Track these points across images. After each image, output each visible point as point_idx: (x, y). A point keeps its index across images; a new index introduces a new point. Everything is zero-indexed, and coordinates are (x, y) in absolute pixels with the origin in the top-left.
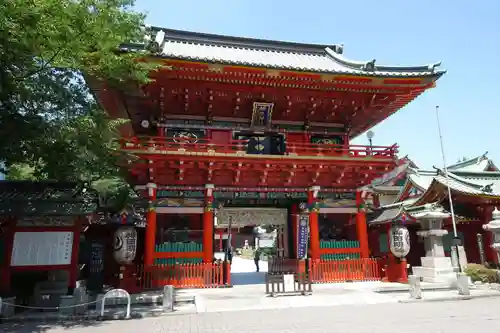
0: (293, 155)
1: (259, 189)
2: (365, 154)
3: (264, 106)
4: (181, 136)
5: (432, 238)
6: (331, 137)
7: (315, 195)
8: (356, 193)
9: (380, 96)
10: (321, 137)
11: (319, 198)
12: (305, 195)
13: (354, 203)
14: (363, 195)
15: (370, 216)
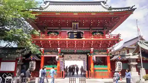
0: (83, 39)
1: (74, 49)
2: (108, 37)
3: (75, 24)
4: (52, 34)
5: (132, 65)
6: (99, 32)
7: (92, 51)
8: (106, 50)
9: (115, 18)
10: (96, 32)
11: (93, 52)
12: (89, 51)
13: (106, 53)
14: (109, 51)
15: (111, 58)
